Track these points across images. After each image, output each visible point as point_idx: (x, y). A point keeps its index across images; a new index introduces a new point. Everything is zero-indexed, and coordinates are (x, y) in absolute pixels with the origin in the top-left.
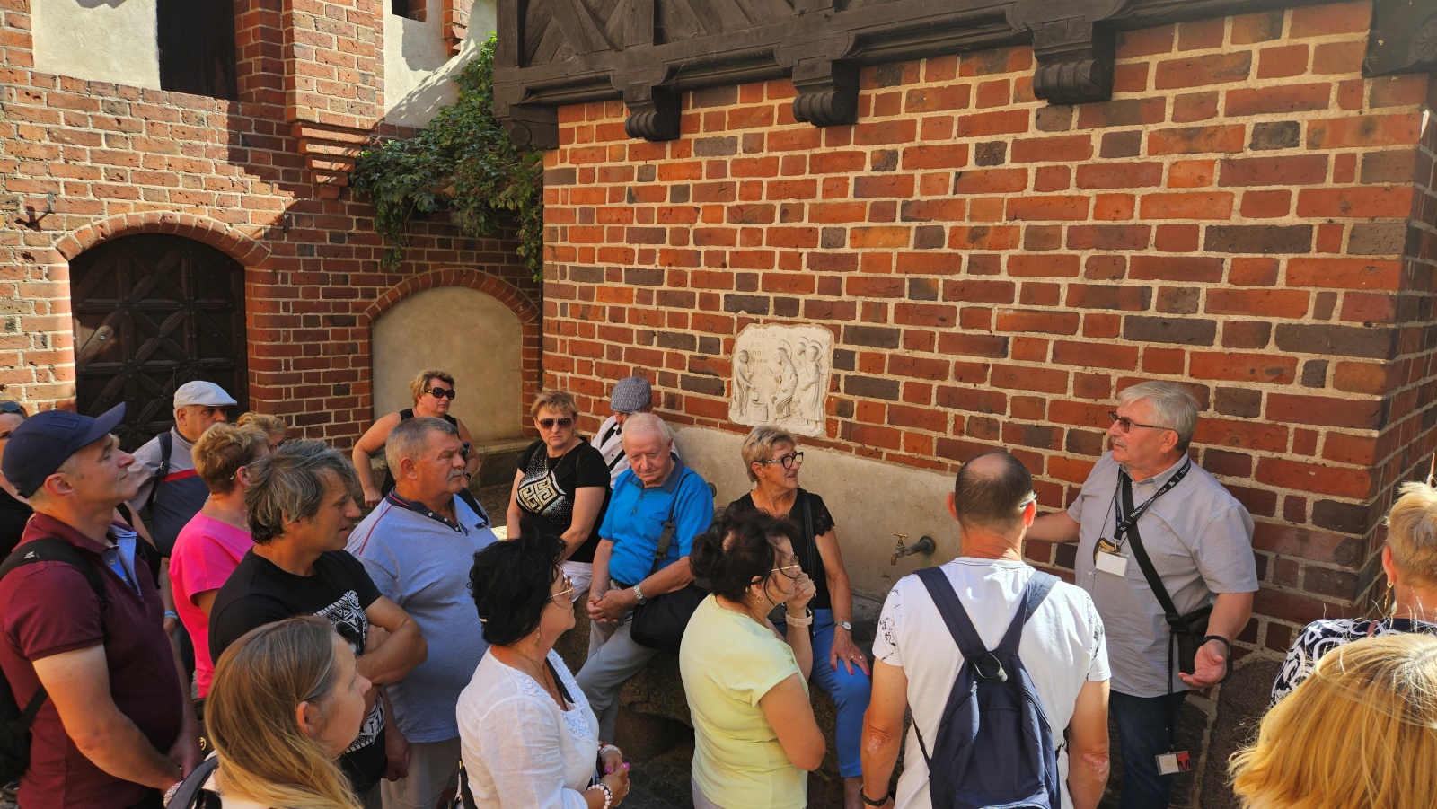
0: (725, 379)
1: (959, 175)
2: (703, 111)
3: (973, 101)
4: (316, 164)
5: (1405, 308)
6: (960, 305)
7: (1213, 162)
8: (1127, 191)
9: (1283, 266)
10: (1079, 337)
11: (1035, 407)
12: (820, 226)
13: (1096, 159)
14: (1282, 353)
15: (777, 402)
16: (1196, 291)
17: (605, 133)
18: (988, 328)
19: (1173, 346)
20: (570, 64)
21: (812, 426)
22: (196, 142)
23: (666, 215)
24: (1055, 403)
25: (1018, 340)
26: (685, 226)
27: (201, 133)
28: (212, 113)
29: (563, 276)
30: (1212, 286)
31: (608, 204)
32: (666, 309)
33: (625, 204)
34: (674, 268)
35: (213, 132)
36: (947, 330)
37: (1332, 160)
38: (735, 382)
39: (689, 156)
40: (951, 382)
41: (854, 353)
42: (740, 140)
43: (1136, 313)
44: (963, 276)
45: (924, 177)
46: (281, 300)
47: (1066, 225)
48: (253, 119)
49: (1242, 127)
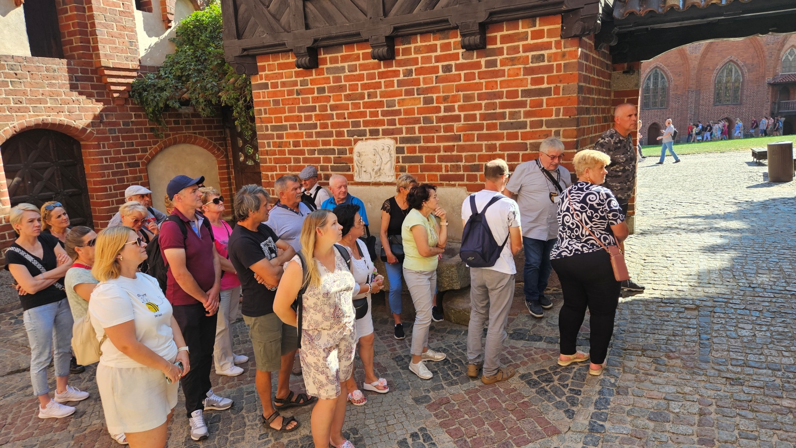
0: (351, 165)
1: (437, 77)
2: (328, 56)
3: (439, 49)
4: (113, 88)
5: (580, 111)
6: (442, 125)
7: (520, 68)
8: (495, 79)
9: (545, 101)
10: (485, 131)
11: (472, 158)
12: (385, 100)
13: (483, 69)
14: (547, 129)
15: (375, 171)
16: (520, 112)
17: (281, 66)
18: (453, 132)
19: (515, 131)
20: (265, 38)
21: (390, 178)
22: (54, 81)
23: (315, 100)
24: (479, 155)
25: (464, 135)
26: (325, 104)
27: (56, 77)
28: (59, 66)
29: (267, 130)
30: (525, 109)
31: (286, 97)
32: (320, 139)
33: (295, 96)
34: (322, 121)
35: (61, 76)
36: (439, 134)
37: (555, 66)
38: (355, 165)
39: (324, 75)
40: (442, 153)
41: (404, 147)
42: (346, 67)
43: (502, 121)
44: (442, 114)
45: (424, 78)
46: (104, 157)
47: (476, 92)
48: (79, 68)
49: (528, 56)
